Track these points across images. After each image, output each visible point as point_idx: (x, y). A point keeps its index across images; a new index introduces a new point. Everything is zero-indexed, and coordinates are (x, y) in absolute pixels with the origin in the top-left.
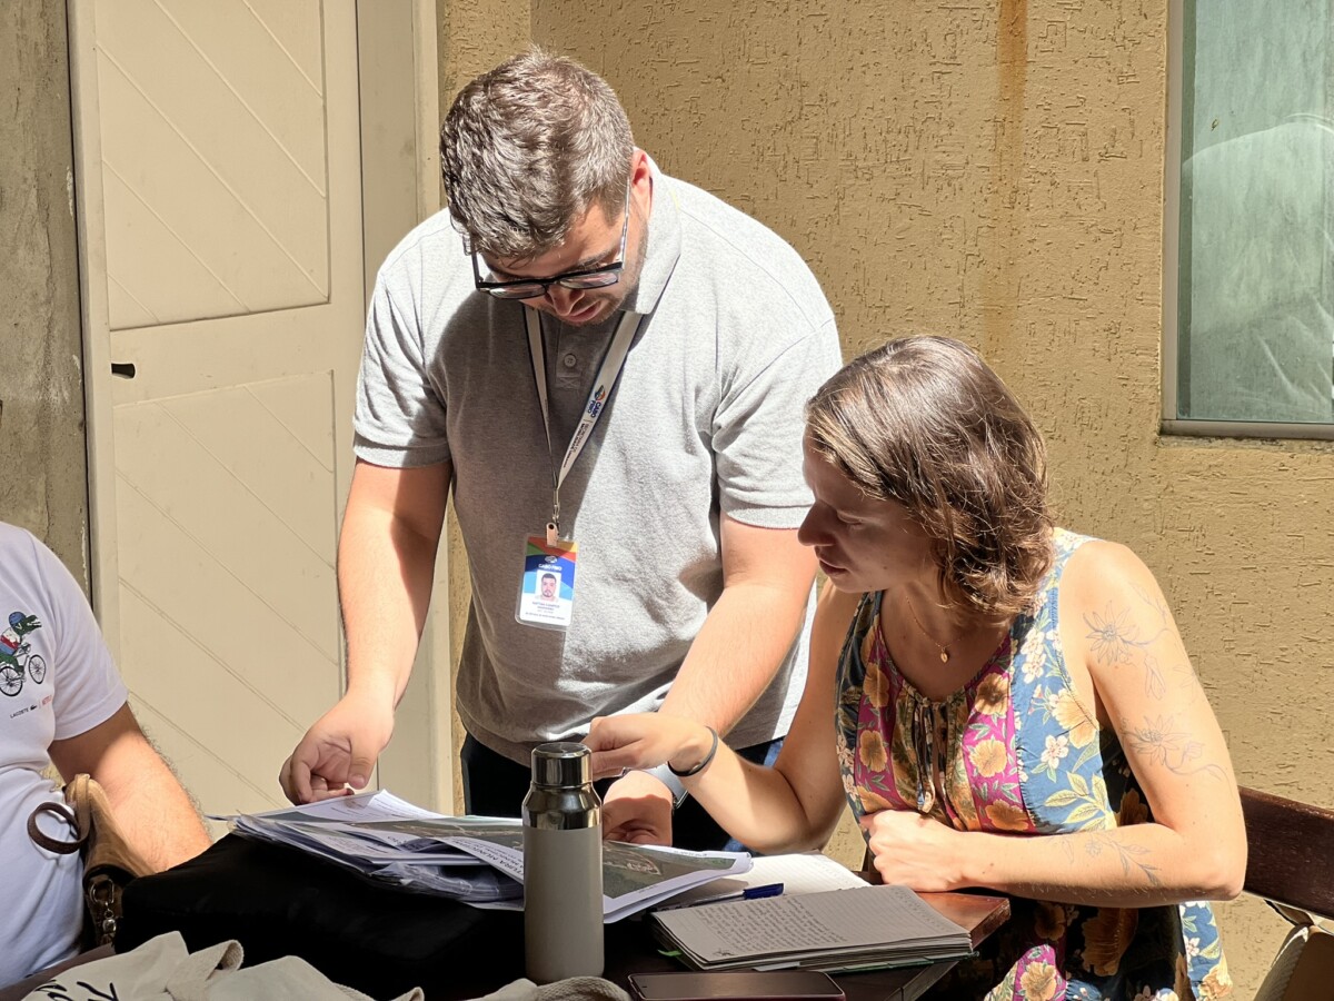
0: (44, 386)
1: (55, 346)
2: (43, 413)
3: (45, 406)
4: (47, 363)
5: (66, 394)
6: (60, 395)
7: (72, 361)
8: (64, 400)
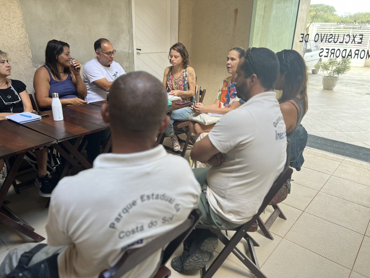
0: (129, 50)
1: (130, 47)
2: (129, 53)
4: (129, 48)
6: (130, 51)
7: (132, 48)
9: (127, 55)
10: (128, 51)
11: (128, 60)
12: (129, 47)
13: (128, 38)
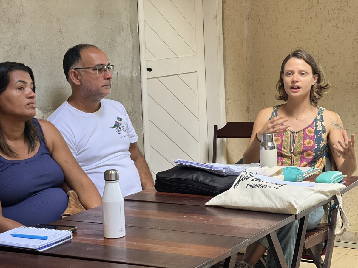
0: (132, 72)
2: (132, 79)
3: (132, 77)
4: (132, 67)
5: (137, 74)
6: (135, 75)
7: (138, 67)
8: (136, 75)
9: (129, 83)
10: (130, 75)
11: (131, 96)
12: (133, 64)
13: (129, 44)
